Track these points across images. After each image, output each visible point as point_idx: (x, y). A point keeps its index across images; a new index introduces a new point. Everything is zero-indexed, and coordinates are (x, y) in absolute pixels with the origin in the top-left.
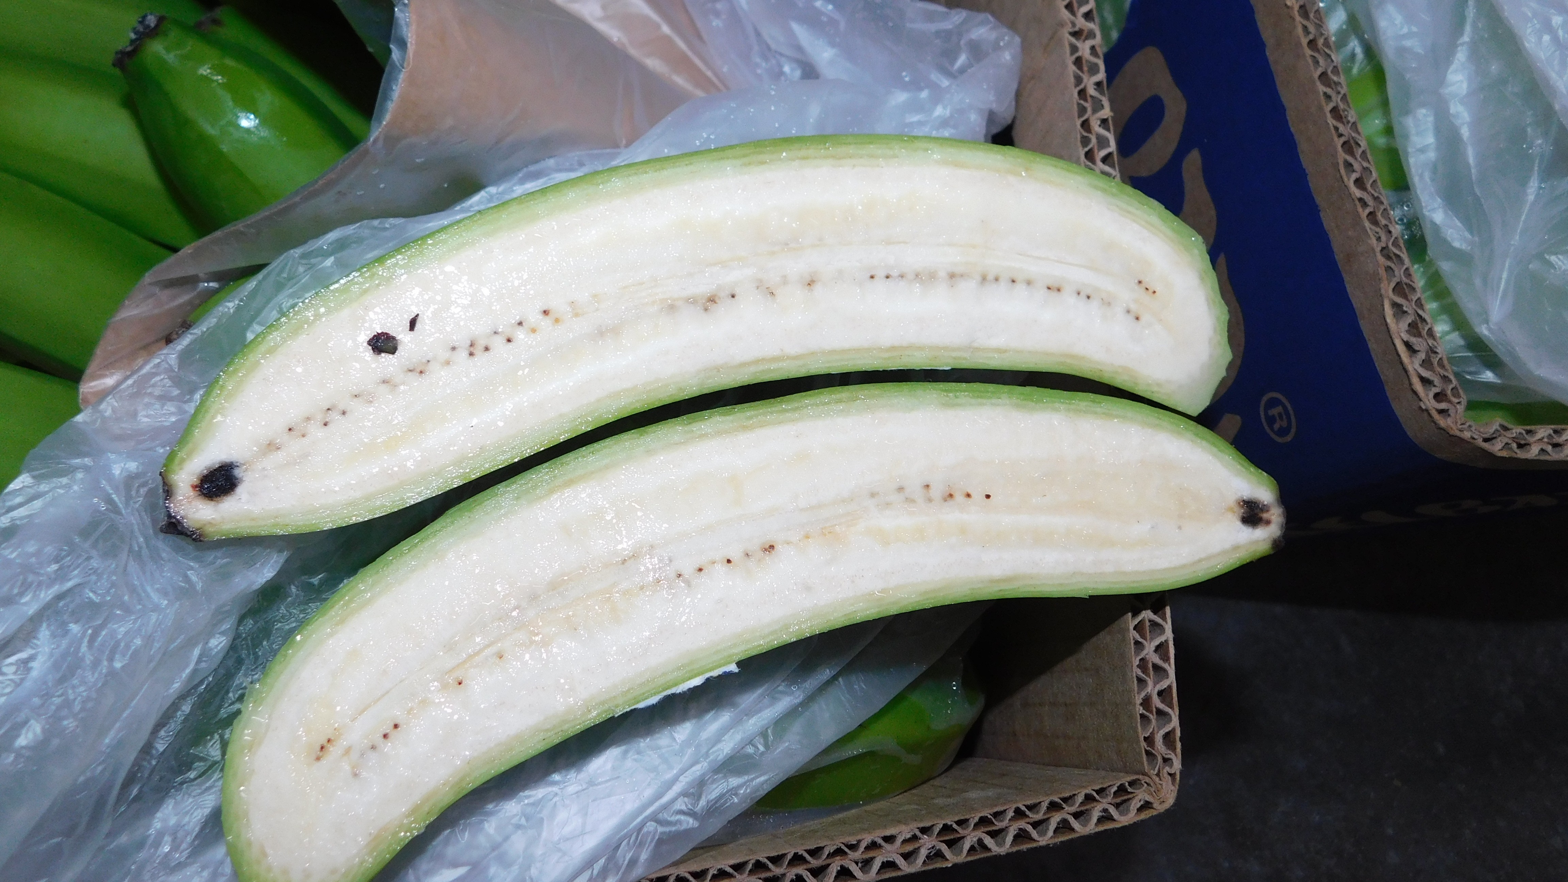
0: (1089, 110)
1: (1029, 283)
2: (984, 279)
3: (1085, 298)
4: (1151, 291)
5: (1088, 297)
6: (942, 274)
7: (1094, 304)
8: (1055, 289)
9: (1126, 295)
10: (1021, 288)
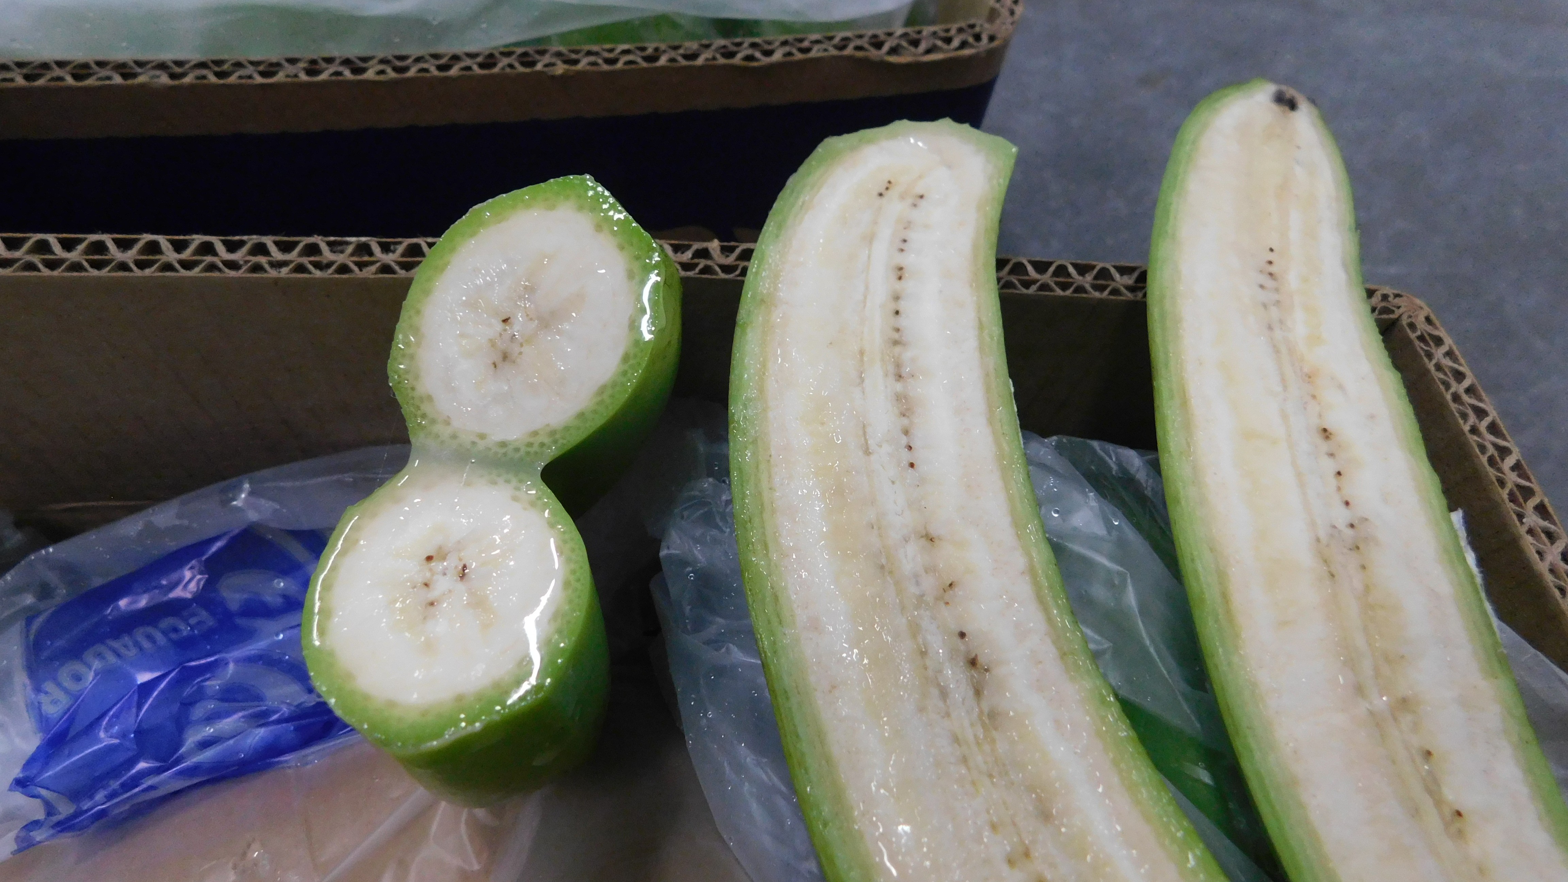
0: (709, 263)
1: (897, 298)
2: (896, 343)
3: (906, 244)
4: (888, 185)
5: (905, 241)
6: (899, 387)
7: (912, 235)
8: (900, 273)
9: (895, 207)
10: (902, 306)
